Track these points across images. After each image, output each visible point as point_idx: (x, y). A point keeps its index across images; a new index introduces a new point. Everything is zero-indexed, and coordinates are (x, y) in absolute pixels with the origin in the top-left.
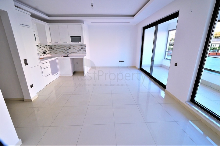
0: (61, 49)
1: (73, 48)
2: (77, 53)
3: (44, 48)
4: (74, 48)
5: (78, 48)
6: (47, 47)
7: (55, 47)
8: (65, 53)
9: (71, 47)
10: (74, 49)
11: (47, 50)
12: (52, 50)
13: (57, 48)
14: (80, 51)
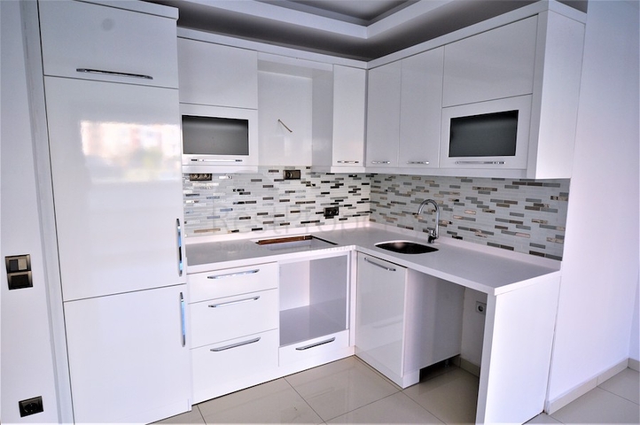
0: (413, 198)
1: (474, 200)
2: (490, 239)
3: (337, 186)
4: (481, 197)
5: (506, 204)
6: (358, 184)
7: (389, 184)
8: (425, 226)
9: (466, 191)
10: (480, 205)
11: (353, 199)
12: (377, 197)
13: (397, 193)
14: (512, 227)
